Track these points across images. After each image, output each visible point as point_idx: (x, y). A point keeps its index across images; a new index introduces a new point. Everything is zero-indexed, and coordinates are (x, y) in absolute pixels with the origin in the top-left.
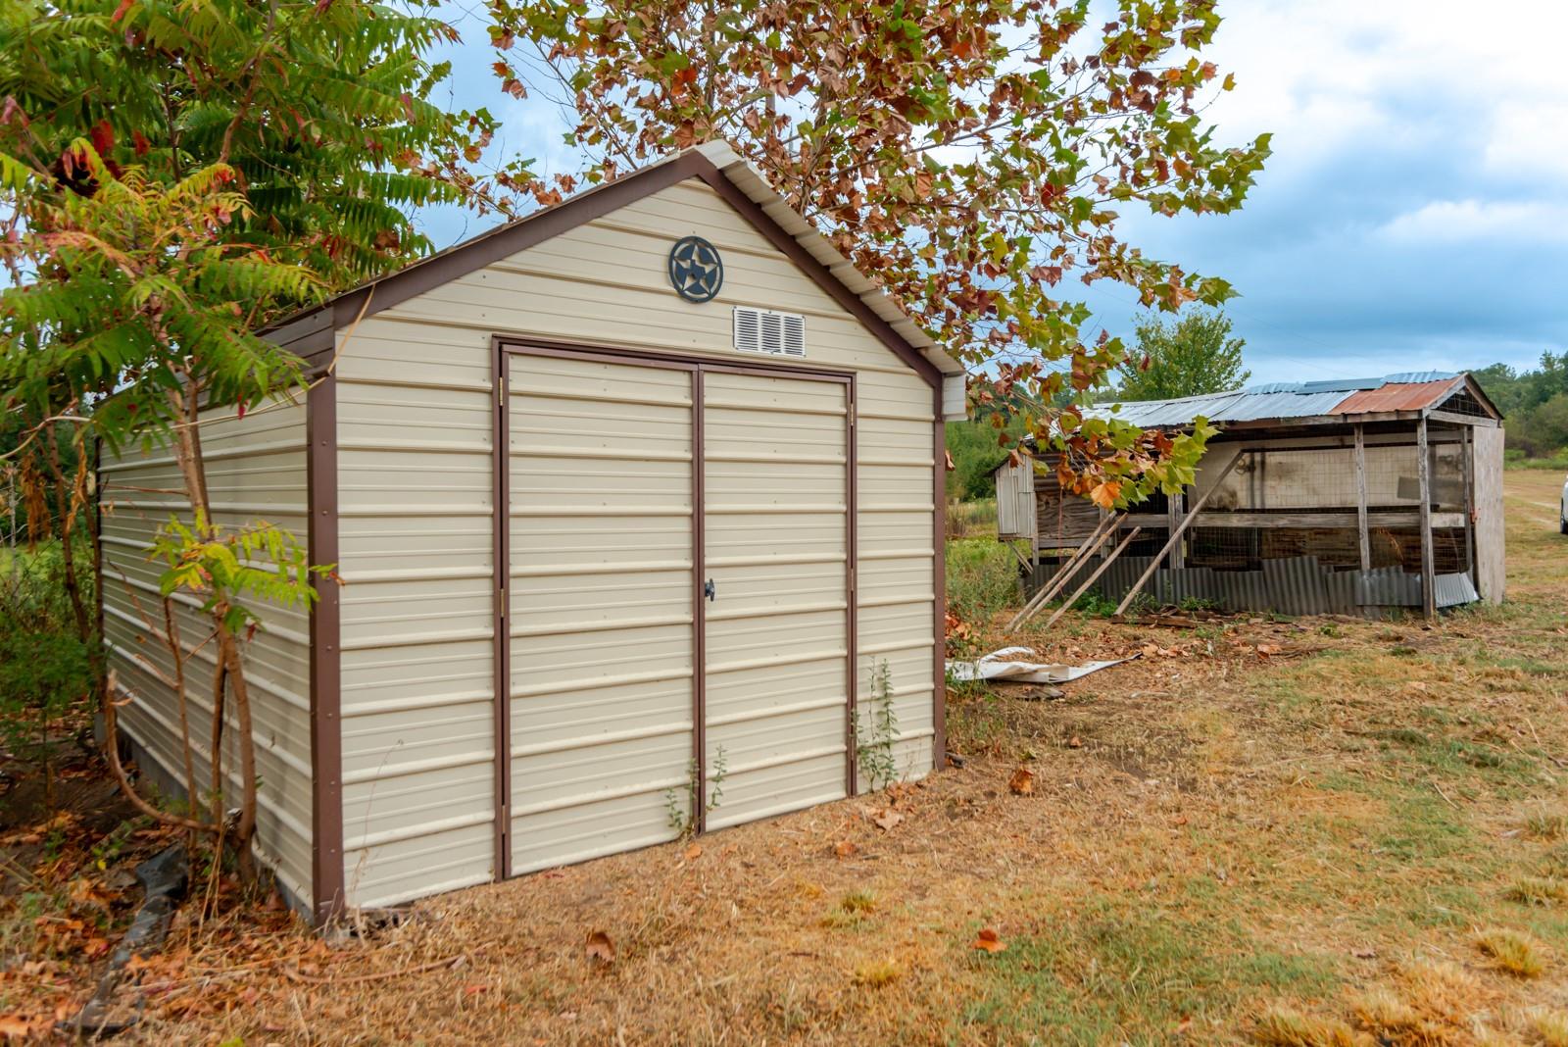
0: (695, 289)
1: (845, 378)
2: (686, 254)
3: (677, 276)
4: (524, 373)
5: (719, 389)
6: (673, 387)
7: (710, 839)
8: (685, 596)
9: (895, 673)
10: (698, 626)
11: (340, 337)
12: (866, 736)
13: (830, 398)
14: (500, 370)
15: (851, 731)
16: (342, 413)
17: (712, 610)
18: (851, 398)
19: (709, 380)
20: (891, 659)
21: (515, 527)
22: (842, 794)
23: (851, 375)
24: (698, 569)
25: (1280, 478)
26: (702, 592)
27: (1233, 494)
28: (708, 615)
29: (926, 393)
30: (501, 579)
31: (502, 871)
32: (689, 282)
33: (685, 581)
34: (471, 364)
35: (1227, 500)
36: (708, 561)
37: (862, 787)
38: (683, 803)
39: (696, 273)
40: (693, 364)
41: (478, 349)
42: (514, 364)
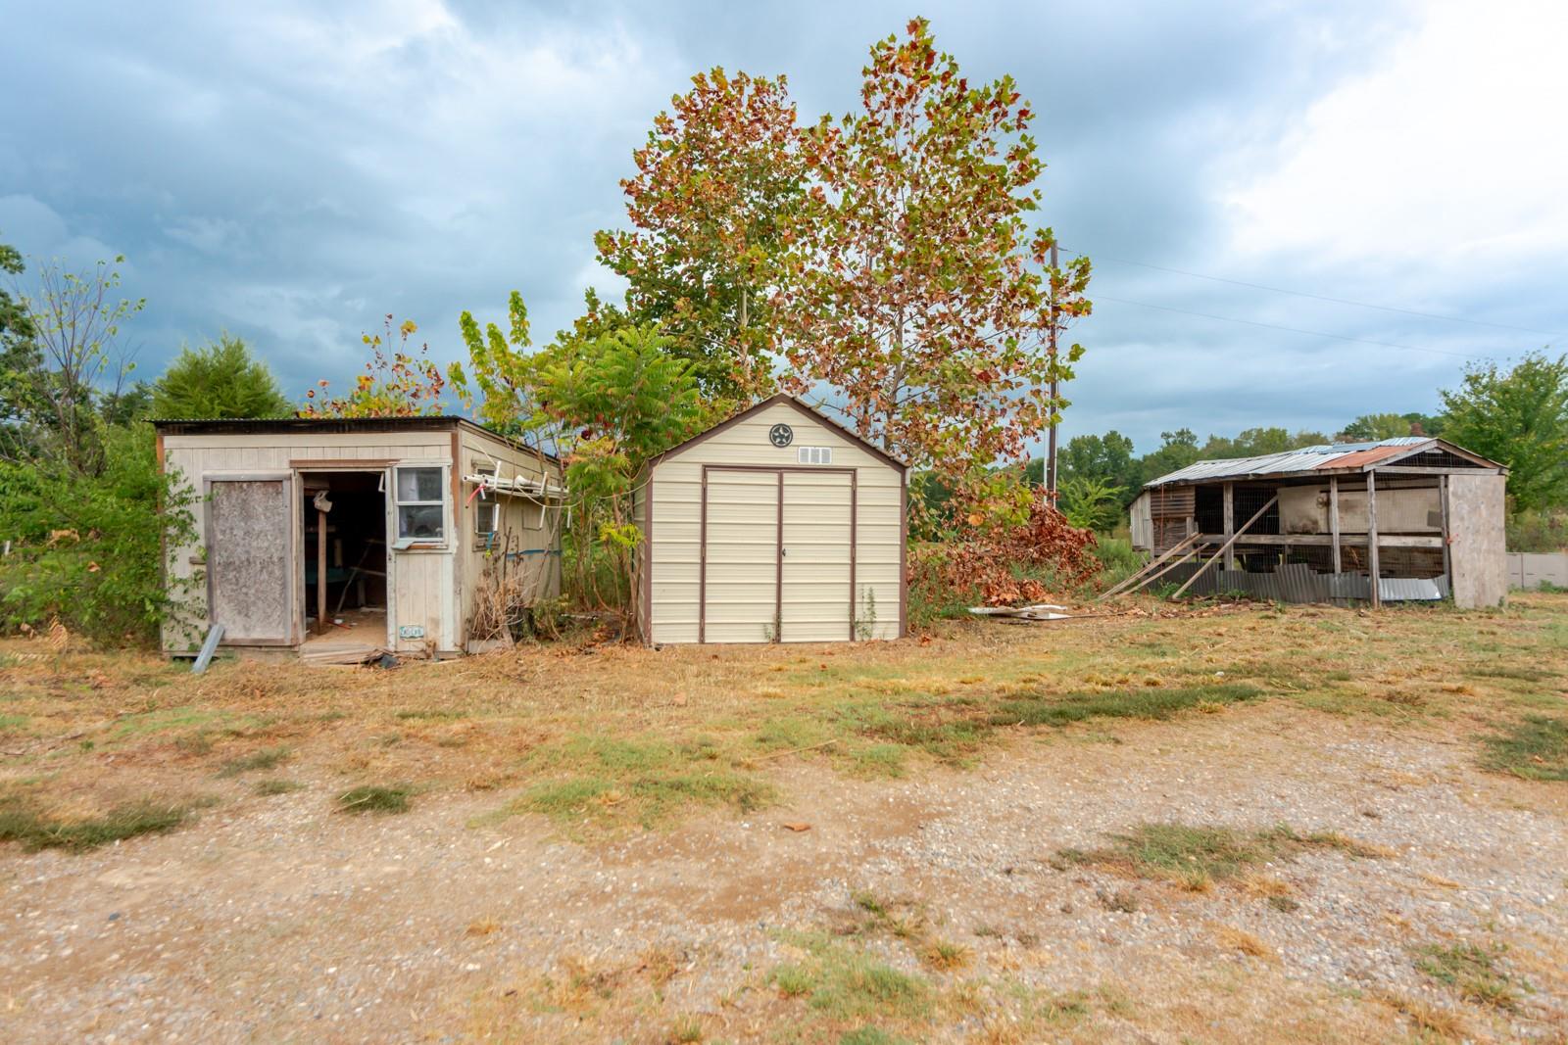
0: (781, 442)
1: (853, 472)
2: (777, 430)
3: (773, 438)
4: (713, 477)
5: (788, 478)
6: (772, 479)
7: (783, 646)
8: (775, 554)
9: (875, 593)
10: (780, 565)
11: (654, 469)
12: (858, 617)
13: (846, 479)
14: (705, 476)
15: (852, 614)
16: (654, 492)
17: (785, 560)
18: (854, 479)
19: (785, 475)
20: (874, 587)
21: (708, 527)
22: (848, 639)
23: (855, 470)
24: (780, 545)
25: (1346, 511)
26: (781, 553)
27: (1315, 522)
28: (783, 561)
29: (898, 475)
30: (703, 544)
31: (702, 642)
32: (778, 440)
33: (775, 549)
34: (696, 475)
35: (1310, 526)
36: (784, 542)
37: (858, 638)
38: (772, 630)
39: (782, 436)
40: (780, 470)
41: (698, 470)
42: (709, 473)
